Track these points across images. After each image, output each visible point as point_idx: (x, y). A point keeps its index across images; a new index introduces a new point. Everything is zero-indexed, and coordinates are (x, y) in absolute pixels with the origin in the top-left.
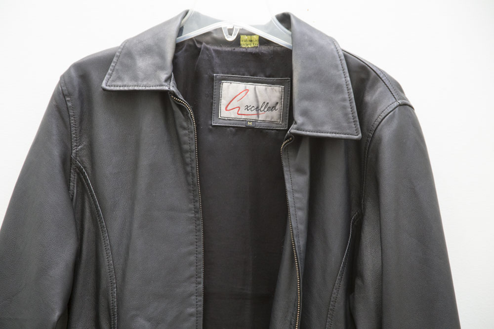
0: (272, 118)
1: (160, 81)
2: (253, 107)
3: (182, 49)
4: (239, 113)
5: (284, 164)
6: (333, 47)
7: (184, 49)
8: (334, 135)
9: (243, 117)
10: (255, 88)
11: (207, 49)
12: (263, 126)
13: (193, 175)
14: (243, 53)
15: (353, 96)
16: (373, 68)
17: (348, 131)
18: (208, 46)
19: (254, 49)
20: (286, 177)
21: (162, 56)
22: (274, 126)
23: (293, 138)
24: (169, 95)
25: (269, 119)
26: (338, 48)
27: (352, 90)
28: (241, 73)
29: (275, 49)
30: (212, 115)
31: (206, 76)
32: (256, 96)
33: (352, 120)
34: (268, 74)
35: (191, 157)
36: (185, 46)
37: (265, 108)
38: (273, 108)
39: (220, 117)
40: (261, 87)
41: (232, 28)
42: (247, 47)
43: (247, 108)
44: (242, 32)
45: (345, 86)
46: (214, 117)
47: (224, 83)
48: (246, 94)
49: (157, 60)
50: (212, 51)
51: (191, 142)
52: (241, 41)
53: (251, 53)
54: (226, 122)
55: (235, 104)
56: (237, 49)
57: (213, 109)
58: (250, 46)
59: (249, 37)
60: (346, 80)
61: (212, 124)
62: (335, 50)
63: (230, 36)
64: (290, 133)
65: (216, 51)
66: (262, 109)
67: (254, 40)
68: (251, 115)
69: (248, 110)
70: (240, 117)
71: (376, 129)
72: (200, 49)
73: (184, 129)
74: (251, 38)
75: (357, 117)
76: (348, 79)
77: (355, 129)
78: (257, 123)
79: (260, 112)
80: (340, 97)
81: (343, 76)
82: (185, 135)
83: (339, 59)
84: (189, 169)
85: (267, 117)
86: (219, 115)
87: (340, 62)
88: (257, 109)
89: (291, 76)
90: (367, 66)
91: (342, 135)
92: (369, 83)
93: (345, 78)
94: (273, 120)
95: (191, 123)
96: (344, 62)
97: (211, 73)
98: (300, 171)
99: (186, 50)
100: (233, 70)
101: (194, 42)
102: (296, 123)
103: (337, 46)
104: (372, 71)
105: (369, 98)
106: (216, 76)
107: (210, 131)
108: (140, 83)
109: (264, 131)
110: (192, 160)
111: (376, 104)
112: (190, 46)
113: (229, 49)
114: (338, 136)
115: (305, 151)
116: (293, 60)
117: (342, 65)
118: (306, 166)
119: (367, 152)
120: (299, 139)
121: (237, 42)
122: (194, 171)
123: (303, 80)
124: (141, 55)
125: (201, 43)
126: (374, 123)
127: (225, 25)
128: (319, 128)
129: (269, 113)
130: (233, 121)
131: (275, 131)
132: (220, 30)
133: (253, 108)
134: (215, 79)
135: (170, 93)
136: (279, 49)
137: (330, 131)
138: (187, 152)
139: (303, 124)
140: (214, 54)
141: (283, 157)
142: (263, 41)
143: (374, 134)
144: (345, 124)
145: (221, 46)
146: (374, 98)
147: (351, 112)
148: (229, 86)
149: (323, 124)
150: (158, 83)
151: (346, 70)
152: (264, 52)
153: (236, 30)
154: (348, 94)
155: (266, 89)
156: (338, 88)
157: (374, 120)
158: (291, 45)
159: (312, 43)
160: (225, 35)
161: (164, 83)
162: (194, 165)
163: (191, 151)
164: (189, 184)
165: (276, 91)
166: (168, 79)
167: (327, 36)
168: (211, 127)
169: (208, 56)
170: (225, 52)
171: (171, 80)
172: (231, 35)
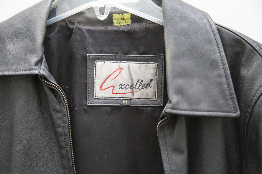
0: (147, 95)
1: (29, 65)
2: (128, 85)
3: (54, 30)
4: (114, 92)
5: (161, 143)
6: (205, 21)
7: (56, 30)
8: (210, 114)
9: (118, 96)
10: (129, 66)
11: (80, 29)
12: (138, 103)
13: (68, 159)
14: (115, 31)
15: (229, 72)
16: (249, 42)
17: (226, 109)
18: (81, 26)
19: (127, 27)
20: (164, 156)
21: (32, 39)
22: (149, 103)
23: (168, 118)
24: (40, 79)
25: (144, 97)
26: (211, 23)
27: (227, 66)
28: (114, 52)
29: (147, 26)
30: (86, 95)
31: (80, 56)
32: (130, 75)
33: (230, 97)
34: (141, 51)
35: (67, 140)
36: (58, 27)
37: (139, 86)
38: (148, 85)
39: (94, 97)
40: (135, 66)
41: (104, 7)
42: (119, 25)
43: (122, 86)
44: (114, 11)
45: (220, 61)
46: (89, 97)
47: (97, 63)
48: (120, 73)
49: (27, 43)
50: (85, 31)
51: (64, 125)
52: (113, 19)
53: (123, 32)
54: (100, 101)
55: (109, 83)
56: (110, 28)
57: (88, 90)
58: (122, 24)
59: (121, 15)
60: (220, 55)
61: (86, 105)
62: (208, 24)
63: (101, 15)
64: (165, 113)
65: (89, 31)
66: (137, 87)
67: (126, 18)
68: (126, 94)
69: (122, 89)
70: (114, 95)
71: (255, 105)
72: (73, 29)
73: (58, 112)
74: (123, 17)
75: (234, 94)
76: (223, 53)
77: (232, 106)
78: (132, 101)
79: (135, 90)
80: (216, 73)
81: (217, 51)
82: (59, 118)
83: (212, 34)
84: (64, 152)
85: (142, 94)
86: (94, 95)
87: (213, 37)
88: (132, 87)
89: (164, 53)
90: (241, 39)
91: (220, 113)
92: (245, 57)
93: (220, 53)
94: (148, 97)
95: (64, 106)
96: (218, 36)
97: (85, 54)
98: (177, 150)
99: (59, 32)
100: (106, 49)
101: (67, 23)
102: (170, 102)
103: (210, 20)
104: (247, 44)
105: (246, 72)
106: (89, 56)
107: (86, 111)
108: (10, 67)
109: (140, 108)
110: (67, 144)
111: (253, 78)
112: (62, 27)
113: (101, 28)
114: (215, 114)
115: (181, 129)
116: (165, 37)
117: (216, 39)
118: (184, 145)
119: (246, 127)
120: (174, 118)
121: (109, 20)
122: (69, 155)
123: (176, 57)
124: (11, 39)
125: (73, 23)
126: (252, 99)
127: (96, 5)
128: (195, 107)
129: (144, 90)
130: (108, 101)
131: (151, 108)
132: (91, 9)
133: (128, 87)
134: (88, 59)
135: (40, 77)
136: (151, 26)
137: (206, 109)
138: (61, 135)
139: (178, 103)
140: (86, 34)
141: (160, 136)
142: (135, 19)
143: (252, 109)
144: (222, 102)
145: (93, 26)
146: (251, 71)
147: (228, 89)
148: (102, 65)
149: (198, 102)
150: (27, 67)
151: (221, 45)
152: (136, 29)
153: (108, 8)
154: (223, 70)
155: (140, 66)
156: (213, 64)
157: (252, 95)
158: (163, 21)
159: (184, 18)
160: (97, 15)
161: (34, 67)
162: (68, 149)
163: (65, 135)
164: (65, 168)
165: (149, 67)
166: (39, 62)
167: (199, 11)
168: (86, 107)
169: (80, 36)
170: (98, 31)
171: (42, 62)
172: (103, 14)
